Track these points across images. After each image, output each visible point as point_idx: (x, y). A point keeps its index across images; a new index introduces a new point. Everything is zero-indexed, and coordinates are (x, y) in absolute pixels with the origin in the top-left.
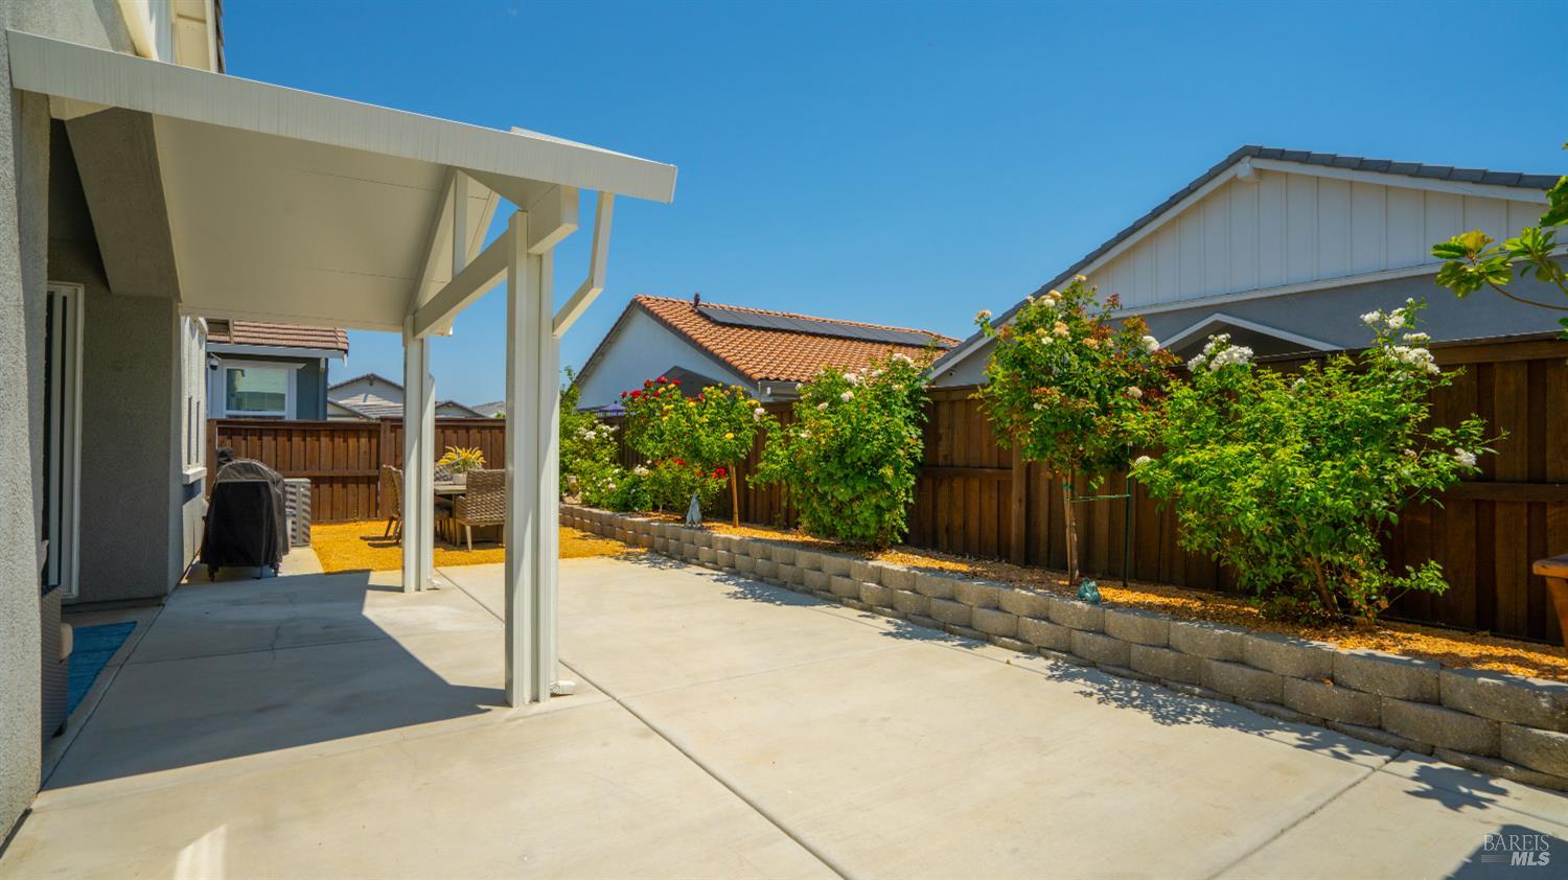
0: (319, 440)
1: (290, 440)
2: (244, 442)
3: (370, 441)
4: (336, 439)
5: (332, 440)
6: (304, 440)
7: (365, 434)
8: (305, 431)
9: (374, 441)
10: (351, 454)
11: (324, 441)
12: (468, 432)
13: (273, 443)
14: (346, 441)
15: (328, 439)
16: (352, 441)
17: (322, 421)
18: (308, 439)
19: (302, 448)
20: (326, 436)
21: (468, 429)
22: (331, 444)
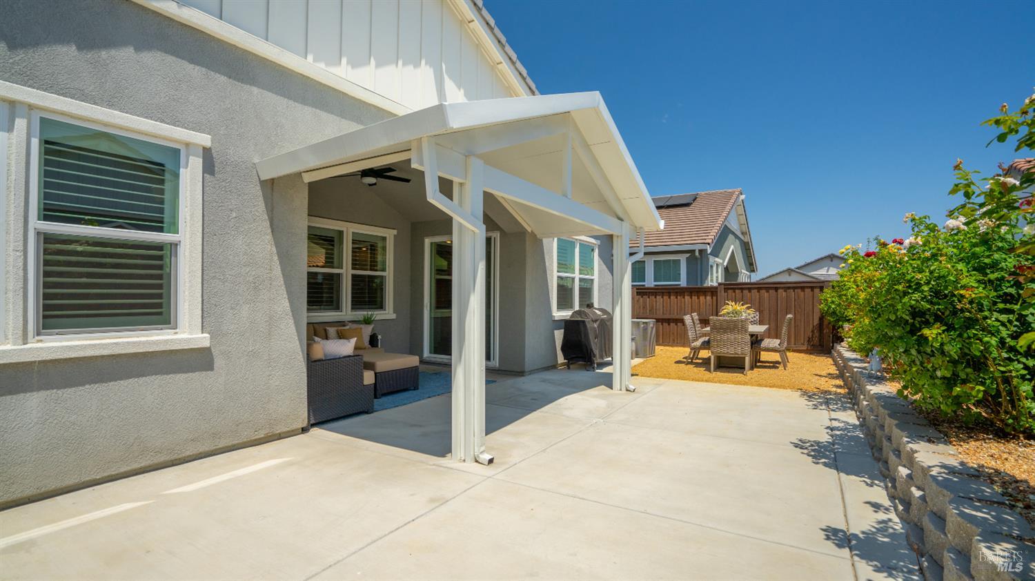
0: (684, 298)
1: (670, 298)
2: (648, 299)
3: (712, 298)
4: (693, 297)
5: (691, 298)
6: (677, 298)
7: (709, 294)
8: (677, 292)
9: (715, 298)
10: (701, 307)
11: (687, 298)
12: (776, 291)
13: (662, 300)
14: (698, 298)
15: (689, 297)
16: (702, 298)
17: (699, 286)
18: (679, 297)
19: (676, 302)
20: (688, 295)
21: (776, 289)
22: (690, 300)
